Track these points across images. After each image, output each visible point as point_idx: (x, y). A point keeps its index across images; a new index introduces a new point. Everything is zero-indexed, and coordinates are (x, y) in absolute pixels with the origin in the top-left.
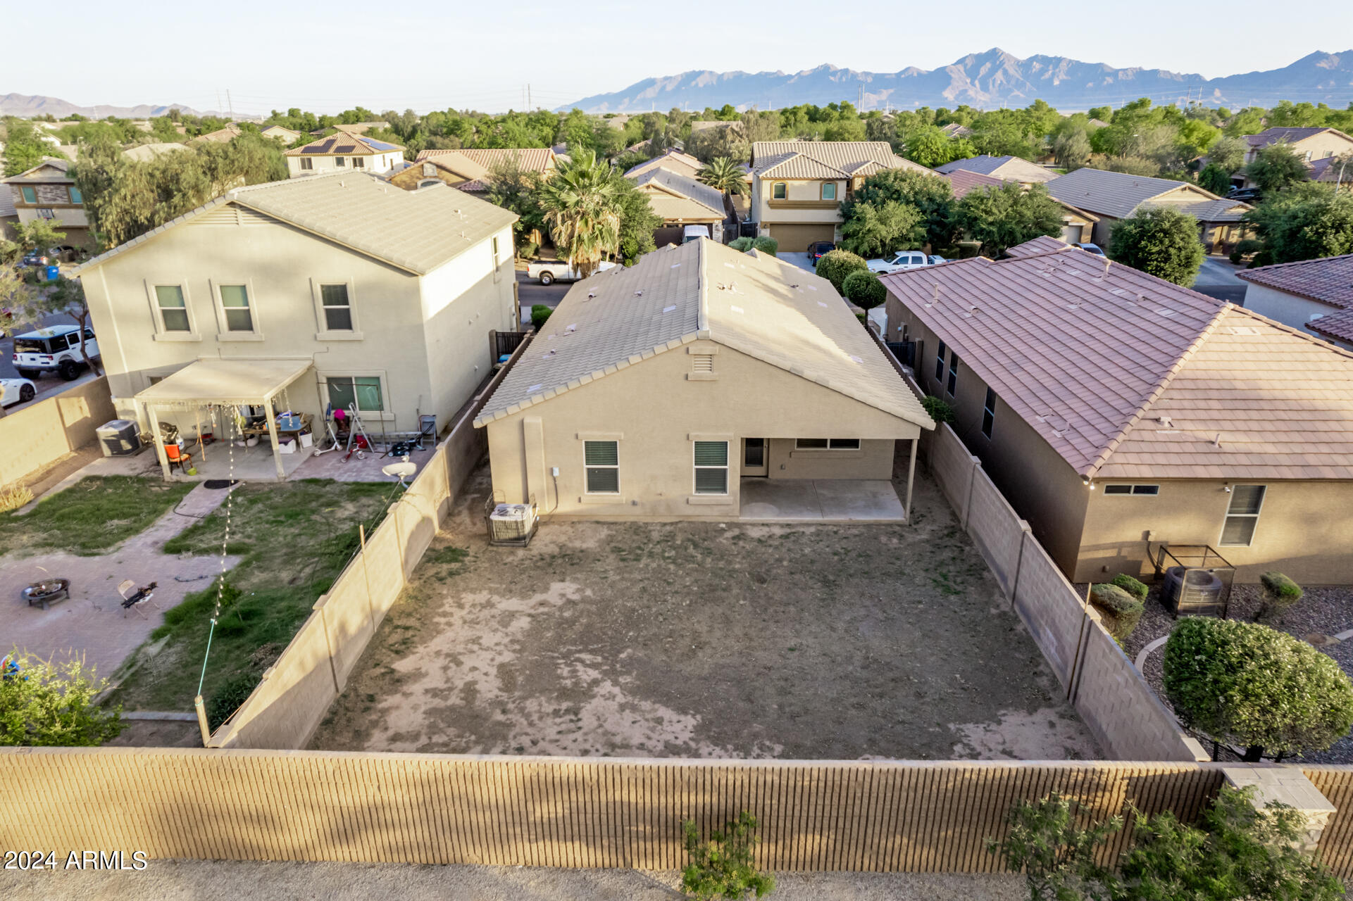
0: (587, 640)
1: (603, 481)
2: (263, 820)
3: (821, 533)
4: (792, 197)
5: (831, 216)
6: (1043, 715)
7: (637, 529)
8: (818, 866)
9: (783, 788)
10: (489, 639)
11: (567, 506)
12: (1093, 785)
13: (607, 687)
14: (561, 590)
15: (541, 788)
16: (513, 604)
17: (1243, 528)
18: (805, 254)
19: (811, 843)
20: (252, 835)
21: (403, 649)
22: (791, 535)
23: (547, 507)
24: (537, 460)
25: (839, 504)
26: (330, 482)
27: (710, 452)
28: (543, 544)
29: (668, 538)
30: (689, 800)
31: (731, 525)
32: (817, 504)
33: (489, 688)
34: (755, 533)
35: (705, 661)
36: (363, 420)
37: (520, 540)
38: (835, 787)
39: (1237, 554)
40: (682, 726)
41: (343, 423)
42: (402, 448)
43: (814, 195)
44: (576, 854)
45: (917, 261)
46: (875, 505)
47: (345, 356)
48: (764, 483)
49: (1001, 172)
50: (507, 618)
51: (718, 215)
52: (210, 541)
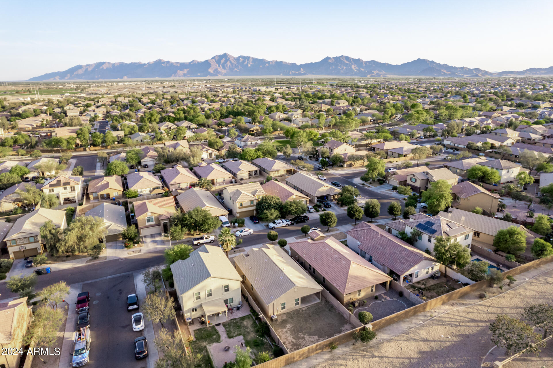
0: (298, 331)
1: (284, 308)
2: (294, 358)
3: (312, 306)
4: (244, 205)
5: (256, 208)
6: (348, 324)
7: (290, 313)
10: (288, 335)
11: (279, 313)
13: (305, 336)
14: (288, 326)
16: (285, 330)
18: (250, 218)
20: (292, 360)
22: (308, 308)
23: (277, 314)
24: (275, 308)
26: (235, 319)
27: (297, 300)
28: (279, 320)
29: (294, 314)
30: (327, 343)
31: (300, 309)
32: (310, 302)
33: (294, 341)
34: (304, 309)
35: (313, 329)
36: (231, 305)
37: (277, 320)
39: (359, 297)
40: (316, 338)
42: (238, 309)
43: (249, 204)
44: (319, 351)
45: (280, 223)
46: (315, 300)
47: (227, 296)
48: (304, 300)
49: (275, 167)
50: (286, 332)
51: (227, 213)
52: (233, 334)
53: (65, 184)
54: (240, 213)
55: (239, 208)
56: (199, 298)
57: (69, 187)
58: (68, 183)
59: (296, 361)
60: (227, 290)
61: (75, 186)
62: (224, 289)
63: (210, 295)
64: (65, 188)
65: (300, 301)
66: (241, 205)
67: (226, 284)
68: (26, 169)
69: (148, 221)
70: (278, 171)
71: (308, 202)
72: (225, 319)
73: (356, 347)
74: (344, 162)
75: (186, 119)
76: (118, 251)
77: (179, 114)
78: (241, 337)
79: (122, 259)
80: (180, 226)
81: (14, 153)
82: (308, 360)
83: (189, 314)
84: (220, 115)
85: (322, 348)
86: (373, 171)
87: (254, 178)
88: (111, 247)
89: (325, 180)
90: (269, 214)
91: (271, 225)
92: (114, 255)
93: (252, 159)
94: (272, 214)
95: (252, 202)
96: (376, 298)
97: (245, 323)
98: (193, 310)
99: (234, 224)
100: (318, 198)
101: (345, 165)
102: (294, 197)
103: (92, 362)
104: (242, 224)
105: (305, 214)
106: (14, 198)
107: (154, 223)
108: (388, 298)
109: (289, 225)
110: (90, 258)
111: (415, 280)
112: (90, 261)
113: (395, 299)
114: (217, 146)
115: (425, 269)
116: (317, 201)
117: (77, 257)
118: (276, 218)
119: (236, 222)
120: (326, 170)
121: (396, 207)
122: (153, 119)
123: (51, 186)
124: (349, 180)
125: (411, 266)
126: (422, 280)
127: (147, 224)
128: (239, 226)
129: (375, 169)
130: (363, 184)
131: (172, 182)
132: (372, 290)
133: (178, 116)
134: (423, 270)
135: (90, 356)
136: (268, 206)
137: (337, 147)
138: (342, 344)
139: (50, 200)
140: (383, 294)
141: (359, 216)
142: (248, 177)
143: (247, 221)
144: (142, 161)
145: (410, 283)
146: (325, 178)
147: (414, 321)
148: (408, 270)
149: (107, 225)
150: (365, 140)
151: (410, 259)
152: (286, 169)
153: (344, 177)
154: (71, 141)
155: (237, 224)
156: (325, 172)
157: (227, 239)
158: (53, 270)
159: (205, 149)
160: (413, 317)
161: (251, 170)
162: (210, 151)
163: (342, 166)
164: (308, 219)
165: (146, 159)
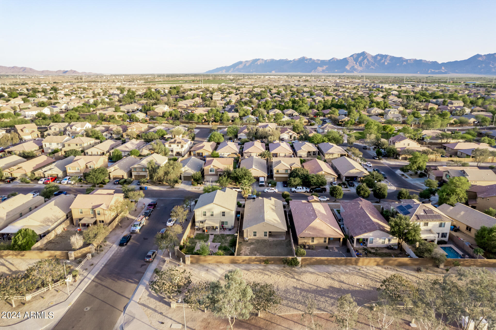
0: (255, 250)
1: (255, 235)
2: (238, 260)
3: (277, 241)
4: (280, 172)
5: (287, 176)
7: (258, 240)
8: (273, 264)
9: (270, 258)
11: (251, 238)
12: (289, 258)
13: (258, 254)
14: (252, 246)
15: (256, 258)
16: (248, 247)
17: (313, 241)
18: (282, 182)
19: (273, 262)
20: (237, 261)
21: (240, 251)
22: (273, 241)
23: (249, 238)
24: (249, 233)
25: (279, 238)
26: (224, 234)
27: (266, 233)
28: (249, 242)
29: (261, 241)
30: (265, 259)
31: (268, 240)
32: (276, 237)
33: (248, 254)
34: (270, 240)
35: (265, 252)
36: (225, 226)
37: (247, 241)
38: (274, 258)
39: (311, 243)
41: (223, 227)
42: (230, 230)
43: (284, 172)
44: (258, 263)
45: (300, 189)
46: (282, 237)
47: (224, 219)
48: (271, 234)
49: (330, 151)
50: (248, 249)
51: (266, 175)
52: (216, 241)
53: (178, 143)
54: (276, 177)
55: (276, 174)
56: (205, 215)
57: (180, 145)
58: (180, 143)
59: (240, 263)
60: (224, 215)
61: (184, 145)
62: (222, 214)
63: (212, 215)
64: (178, 146)
65: (268, 234)
66: (278, 171)
67: (223, 211)
68: (165, 132)
69: (211, 171)
70: (332, 154)
71: (336, 180)
72: (218, 232)
73: (285, 269)
74: (399, 155)
75: (293, 108)
76: (187, 186)
77: (288, 103)
78: (220, 244)
79: (186, 191)
80: (227, 177)
81: (166, 122)
82: (248, 265)
83: (198, 224)
84: (322, 107)
85: (260, 261)
86: (413, 164)
87: (312, 157)
88: (185, 183)
89: (370, 166)
90: (293, 180)
91: (293, 189)
92: (183, 188)
93: (318, 143)
94: (295, 181)
95: (286, 170)
96: (327, 248)
97: (228, 238)
98: (201, 222)
99: (268, 184)
100: (347, 177)
101: (400, 158)
102: (323, 173)
103: (140, 233)
104: (274, 185)
105: (324, 187)
106: (151, 148)
107: (214, 173)
108: (336, 251)
109: (308, 192)
110: (169, 187)
111: (369, 245)
112: (169, 188)
113: (341, 252)
114: (298, 130)
115: (380, 238)
116: (346, 180)
117: (163, 185)
118: (298, 185)
119: (270, 183)
120: (379, 159)
122: (267, 106)
123: (170, 143)
124: (393, 170)
125: (365, 232)
126: (377, 248)
127: (210, 173)
128: (272, 187)
129: (416, 162)
130: (403, 175)
131: (246, 151)
132: (325, 241)
133: (287, 106)
134: (378, 239)
135: (140, 230)
136: (296, 175)
137: (399, 141)
138: (277, 264)
139: (165, 151)
140: (336, 248)
142: (306, 156)
143: (279, 184)
144: (239, 135)
145: (365, 247)
146: (371, 165)
147: (342, 268)
148: (361, 234)
149: (186, 169)
150: (441, 139)
151: (368, 228)
152: (340, 154)
153: (391, 167)
154: (200, 117)
155: (270, 185)
156: (378, 161)
158: (149, 189)
159: (287, 131)
160: (344, 266)
161: (310, 150)
162: (290, 134)
163: (397, 158)
164: (326, 191)
165: (242, 134)
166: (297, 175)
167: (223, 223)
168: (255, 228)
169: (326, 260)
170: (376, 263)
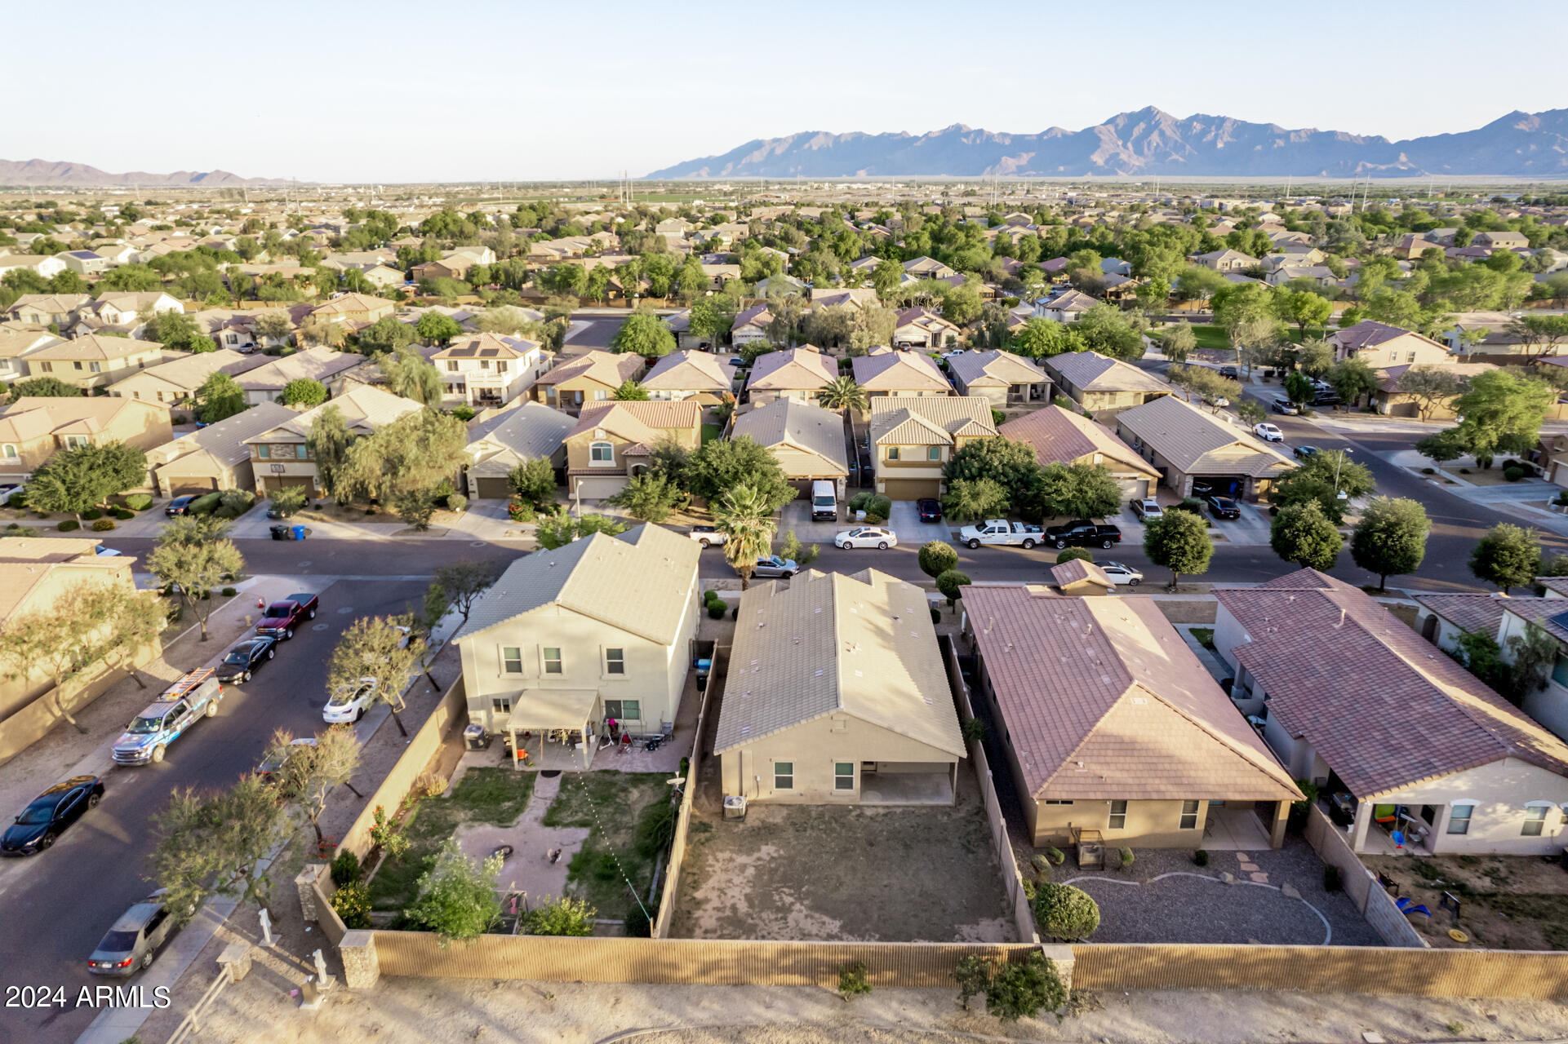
0: (785, 880)
1: (784, 783)
2: (674, 966)
3: (907, 812)
4: (903, 458)
5: (936, 473)
6: (1000, 920)
7: (803, 809)
8: (891, 984)
9: (876, 953)
10: (737, 880)
11: (764, 795)
12: (996, 952)
13: (798, 906)
14: (768, 850)
15: (785, 953)
16: (742, 859)
17: (1118, 822)
18: (914, 504)
19: (889, 975)
20: (667, 972)
21: (696, 886)
22: (889, 814)
23: (752, 797)
24: (748, 772)
25: (917, 793)
26: (616, 772)
27: (844, 769)
28: (752, 820)
29: (821, 816)
30: (842, 957)
31: (856, 807)
32: (905, 794)
33: (743, 907)
34: (869, 812)
35: (844, 893)
36: (627, 725)
37: (740, 818)
38: (898, 953)
39: (1110, 834)
40: (834, 926)
41: (614, 727)
42: (652, 744)
43: (922, 457)
44: (797, 979)
45: (1002, 530)
46: (937, 793)
47: (617, 688)
48: (874, 776)
49: (1104, 380)
50: (743, 868)
51: (842, 471)
52: (566, 817)
53: (485, 353)
54: (887, 480)
55: (887, 465)
56: (515, 667)
57: (492, 363)
58: (493, 352)
59: (685, 982)
60: (616, 668)
61: (509, 362)
62: (606, 661)
63: (555, 668)
64: (485, 364)
65: (856, 777)
66: (895, 454)
67: (615, 645)
68: (454, 327)
69: (597, 455)
70: (1112, 392)
71: (1152, 490)
72: (584, 760)
73: (969, 1022)
74: (1383, 395)
75: (934, 254)
76: (490, 522)
77: (917, 239)
78: (584, 833)
79: (479, 543)
80: (663, 480)
81: (474, 299)
82: (737, 995)
83: (482, 714)
84: (1039, 251)
85: (812, 970)
86: (1481, 422)
87: (1027, 406)
88: (482, 511)
89: (1276, 440)
90: (965, 492)
91: (969, 532)
92: (470, 530)
93: (1046, 355)
94: (975, 496)
95: (934, 449)
96: (1200, 859)
97: (635, 794)
98: (497, 703)
99: (853, 511)
100: (1199, 480)
101: (1388, 408)
102: (1099, 459)
104: (881, 515)
105: (1110, 520)
106: (378, 375)
107: (611, 464)
108: (1260, 878)
109: (1035, 546)
110: (405, 526)
111: (1444, 842)
112: (406, 532)
113: (1289, 890)
114: (963, 314)
115: (1516, 805)
116: (1195, 493)
117: (385, 518)
118: (991, 512)
119: (861, 508)
120: (1300, 414)
121: (1512, 550)
122: (843, 248)
123: (454, 353)
124: (1378, 453)
125: (1428, 769)
126: (1493, 857)
127: (594, 464)
128: (867, 522)
129: (1494, 415)
130: (1429, 472)
131: (759, 384)
132: (1189, 822)
133: (915, 246)
134: (1502, 808)
136: (981, 470)
137: (1374, 343)
138: (916, 987)
139: (424, 382)
140: (1249, 853)
141: (1316, 552)
142: (1004, 401)
143: (902, 511)
144: (735, 333)
145: (1419, 852)
146: (1279, 434)
147: (1335, 1017)
148: (1400, 781)
149: (492, 449)
151: (1438, 740)
152: (1144, 392)
153: (1361, 442)
154: (597, 276)
155: (861, 514)
156: (1299, 420)
157: (739, 525)
158: (314, 535)
159: (922, 319)
160: (1339, 998)
161: (1019, 380)
162: (934, 327)
163: (1373, 410)
164: (1117, 539)
165: (746, 329)
166: (984, 471)
167: (614, 709)
168: (784, 744)
169: (1230, 963)
170: (1549, 985)
